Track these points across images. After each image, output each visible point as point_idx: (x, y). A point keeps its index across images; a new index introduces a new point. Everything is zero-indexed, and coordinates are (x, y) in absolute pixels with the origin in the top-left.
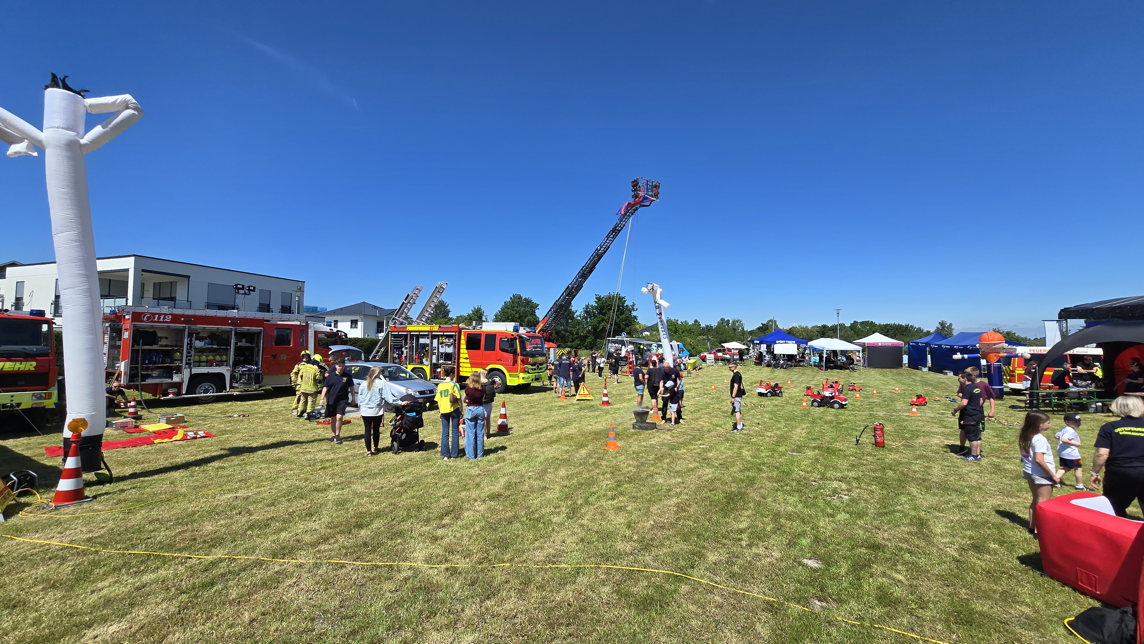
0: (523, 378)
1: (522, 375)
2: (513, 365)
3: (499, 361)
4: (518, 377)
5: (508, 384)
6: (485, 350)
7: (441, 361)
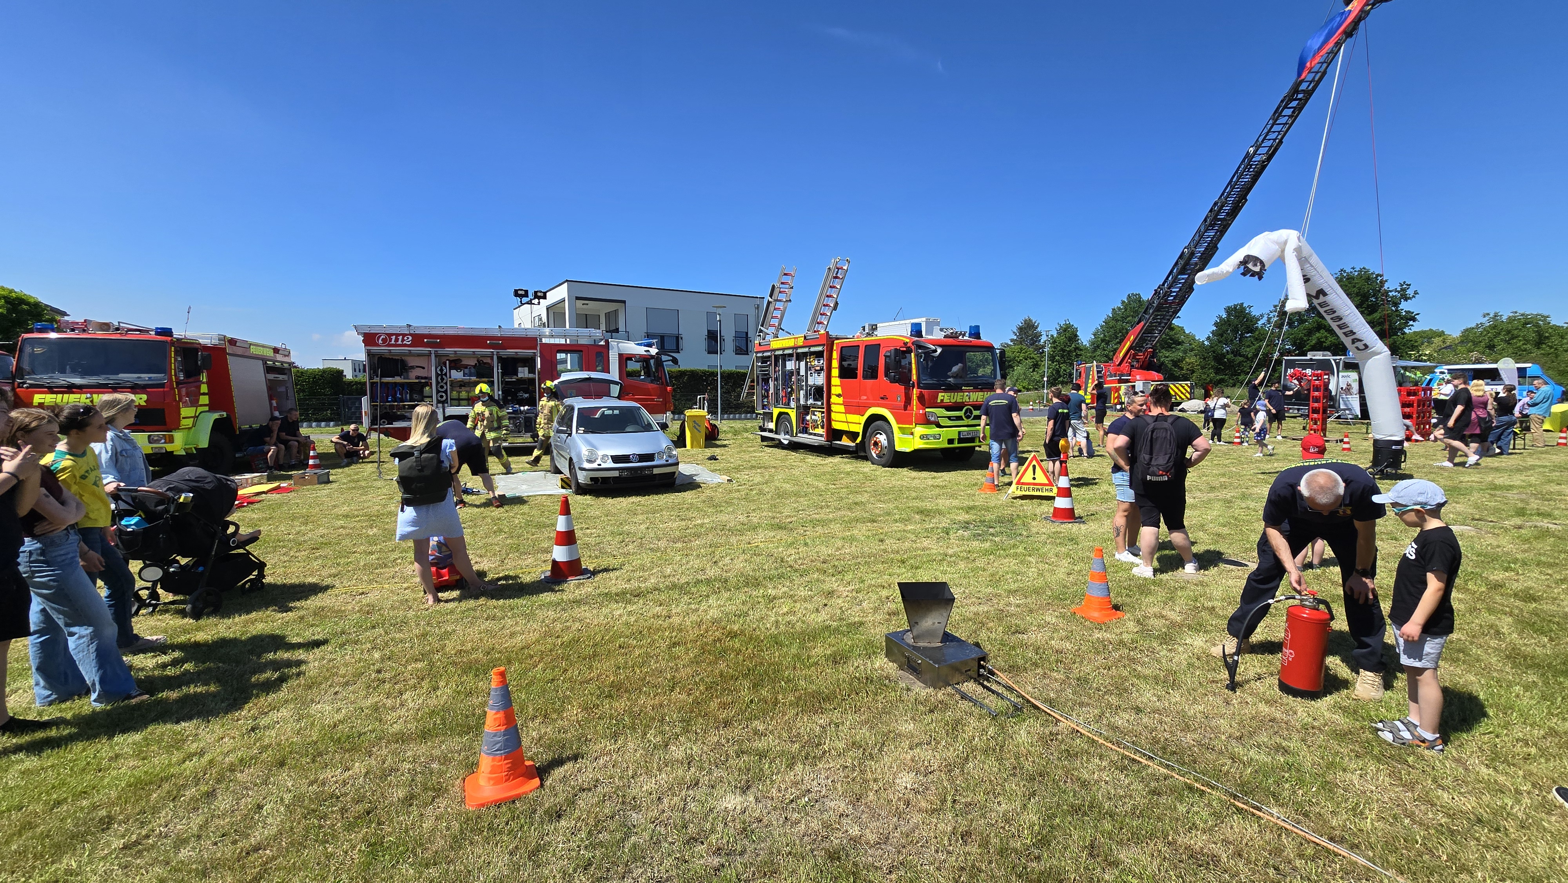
0: (922, 437)
1: (920, 430)
2: (905, 409)
3: (883, 400)
4: (912, 434)
5: (897, 448)
6: (865, 377)
7: (810, 402)
